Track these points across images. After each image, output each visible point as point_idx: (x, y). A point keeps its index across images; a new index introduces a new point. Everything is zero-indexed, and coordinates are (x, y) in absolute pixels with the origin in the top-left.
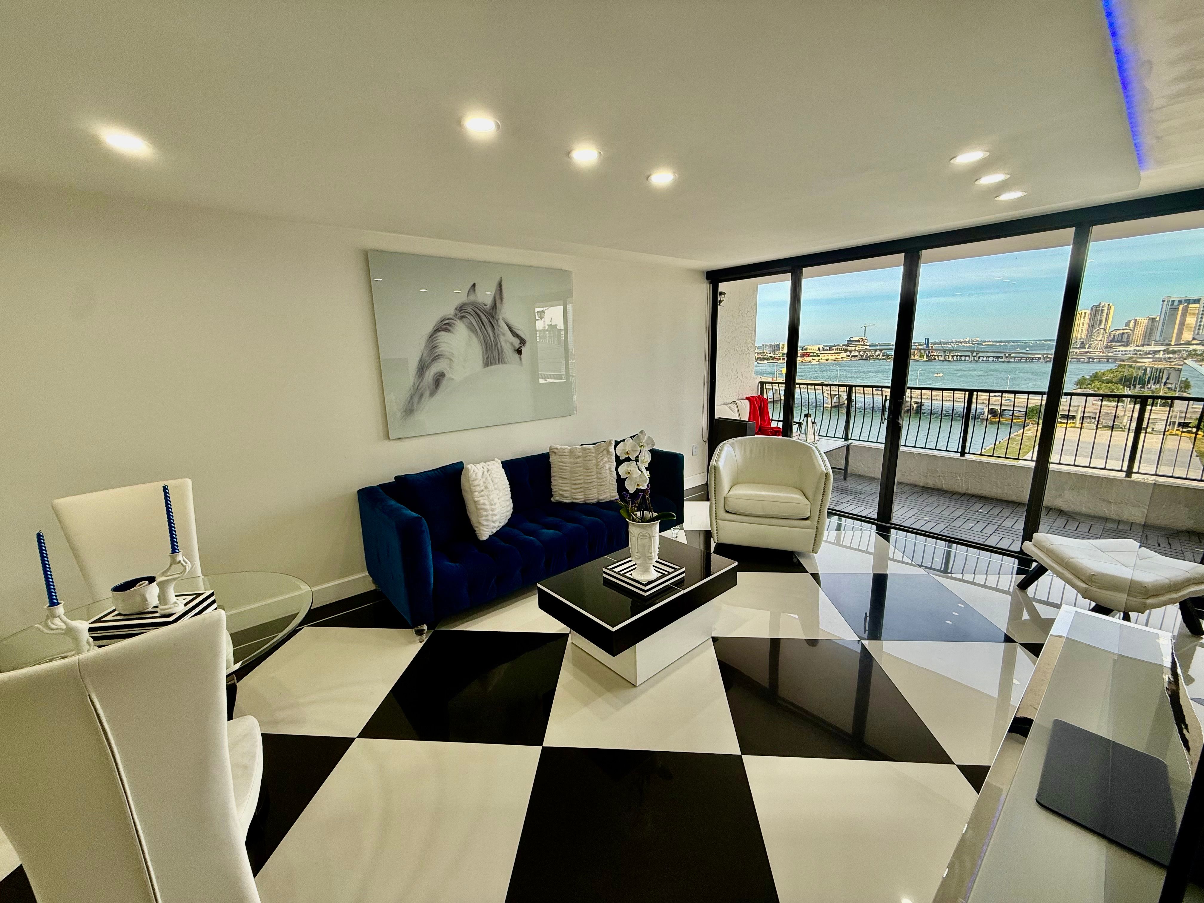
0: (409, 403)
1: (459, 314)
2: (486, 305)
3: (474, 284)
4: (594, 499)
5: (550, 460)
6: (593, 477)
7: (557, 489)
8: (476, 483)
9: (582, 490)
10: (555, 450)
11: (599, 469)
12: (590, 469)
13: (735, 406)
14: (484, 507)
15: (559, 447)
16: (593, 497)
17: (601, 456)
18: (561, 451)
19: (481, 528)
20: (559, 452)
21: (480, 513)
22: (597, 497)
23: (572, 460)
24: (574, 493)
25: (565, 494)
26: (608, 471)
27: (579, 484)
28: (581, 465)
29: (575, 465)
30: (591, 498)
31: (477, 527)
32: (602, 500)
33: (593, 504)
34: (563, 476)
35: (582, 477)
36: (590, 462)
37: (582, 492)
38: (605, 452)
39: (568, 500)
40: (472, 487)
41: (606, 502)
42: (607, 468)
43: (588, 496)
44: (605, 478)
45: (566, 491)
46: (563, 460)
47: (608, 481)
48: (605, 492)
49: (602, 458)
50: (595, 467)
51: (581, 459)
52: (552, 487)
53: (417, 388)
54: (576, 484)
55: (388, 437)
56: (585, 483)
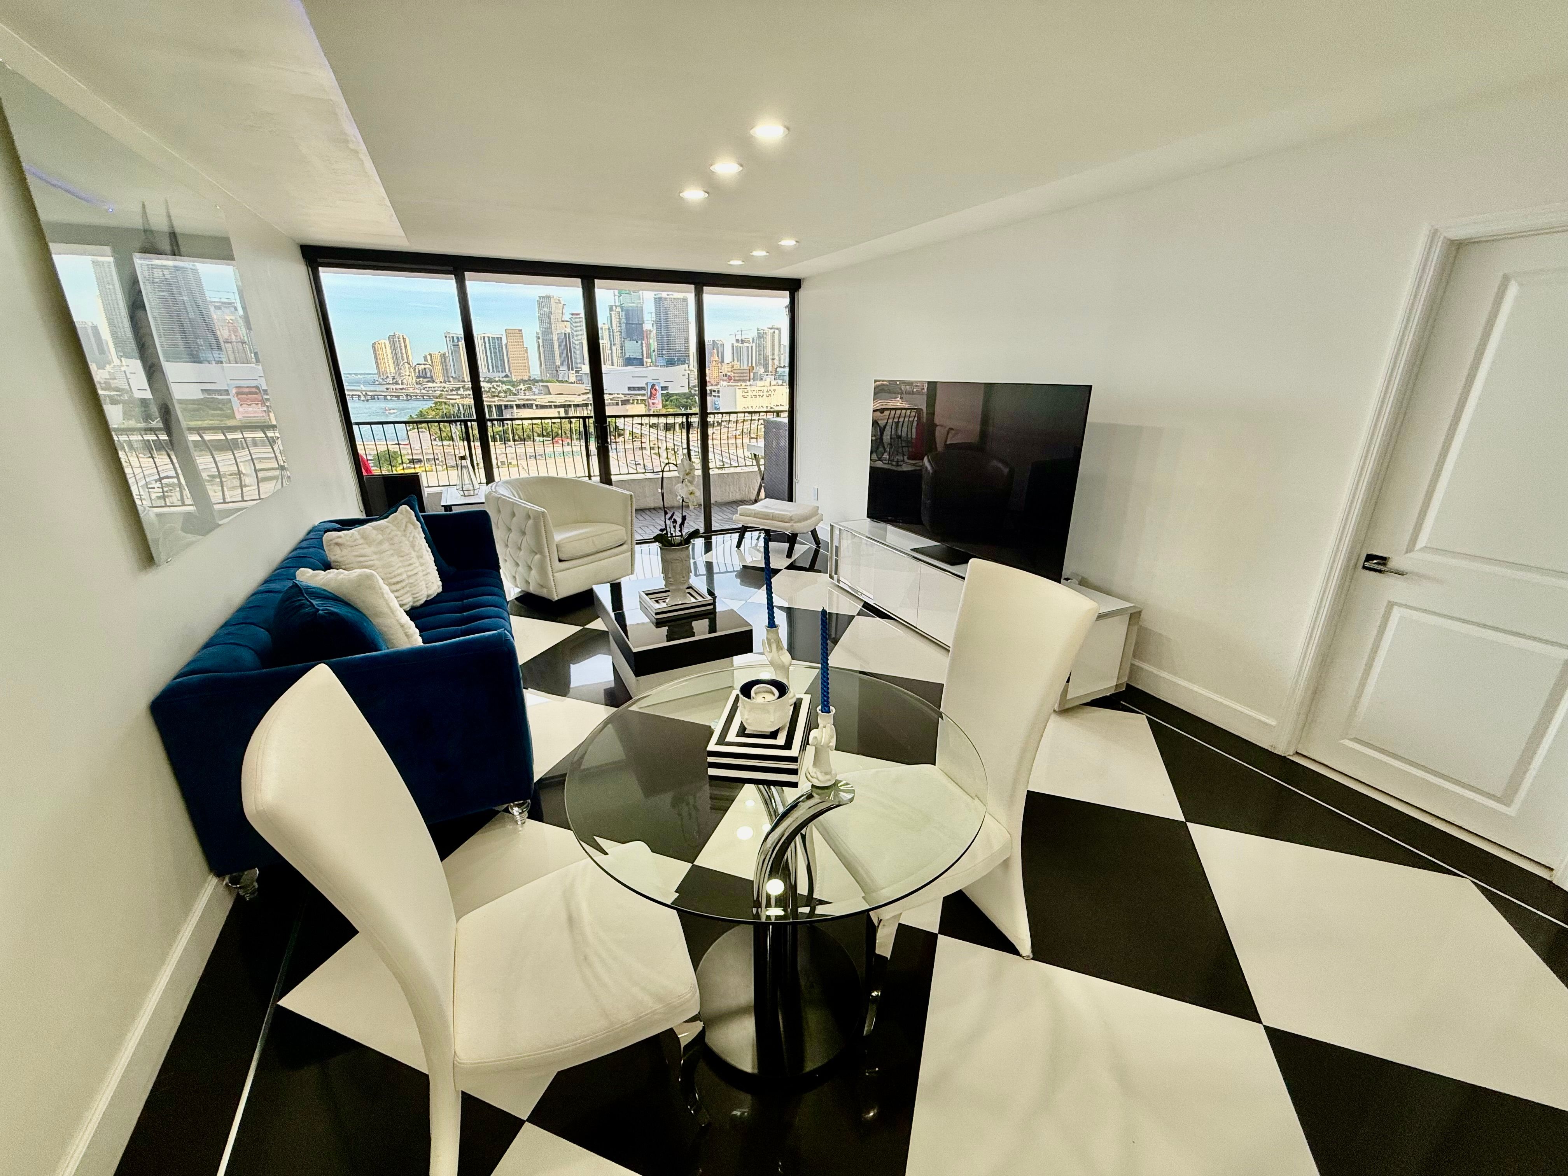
4: (424, 597)
6: (416, 565)
9: (408, 589)
10: (339, 540)
11: (417, 552)
12: (407, 555)
16: (423, 594)
23: (373, 550)
26: (425, 551)
27: (401, 581)
28: (392, 552)
29: (384, 555)
30: (417, 598)
32: (430, 595)
35: (402, 570)
36: (403, 545)
37: (407, 592)
38: (410, 526)
41: (432, 599)
42: (424, 547)
44: (426, 563)
47: (431, 565)
48: (430, 584)
49: (411, 535)
50: (411, 550)
51: (386, 544)
54: (398, 583)
56: (409, 577)
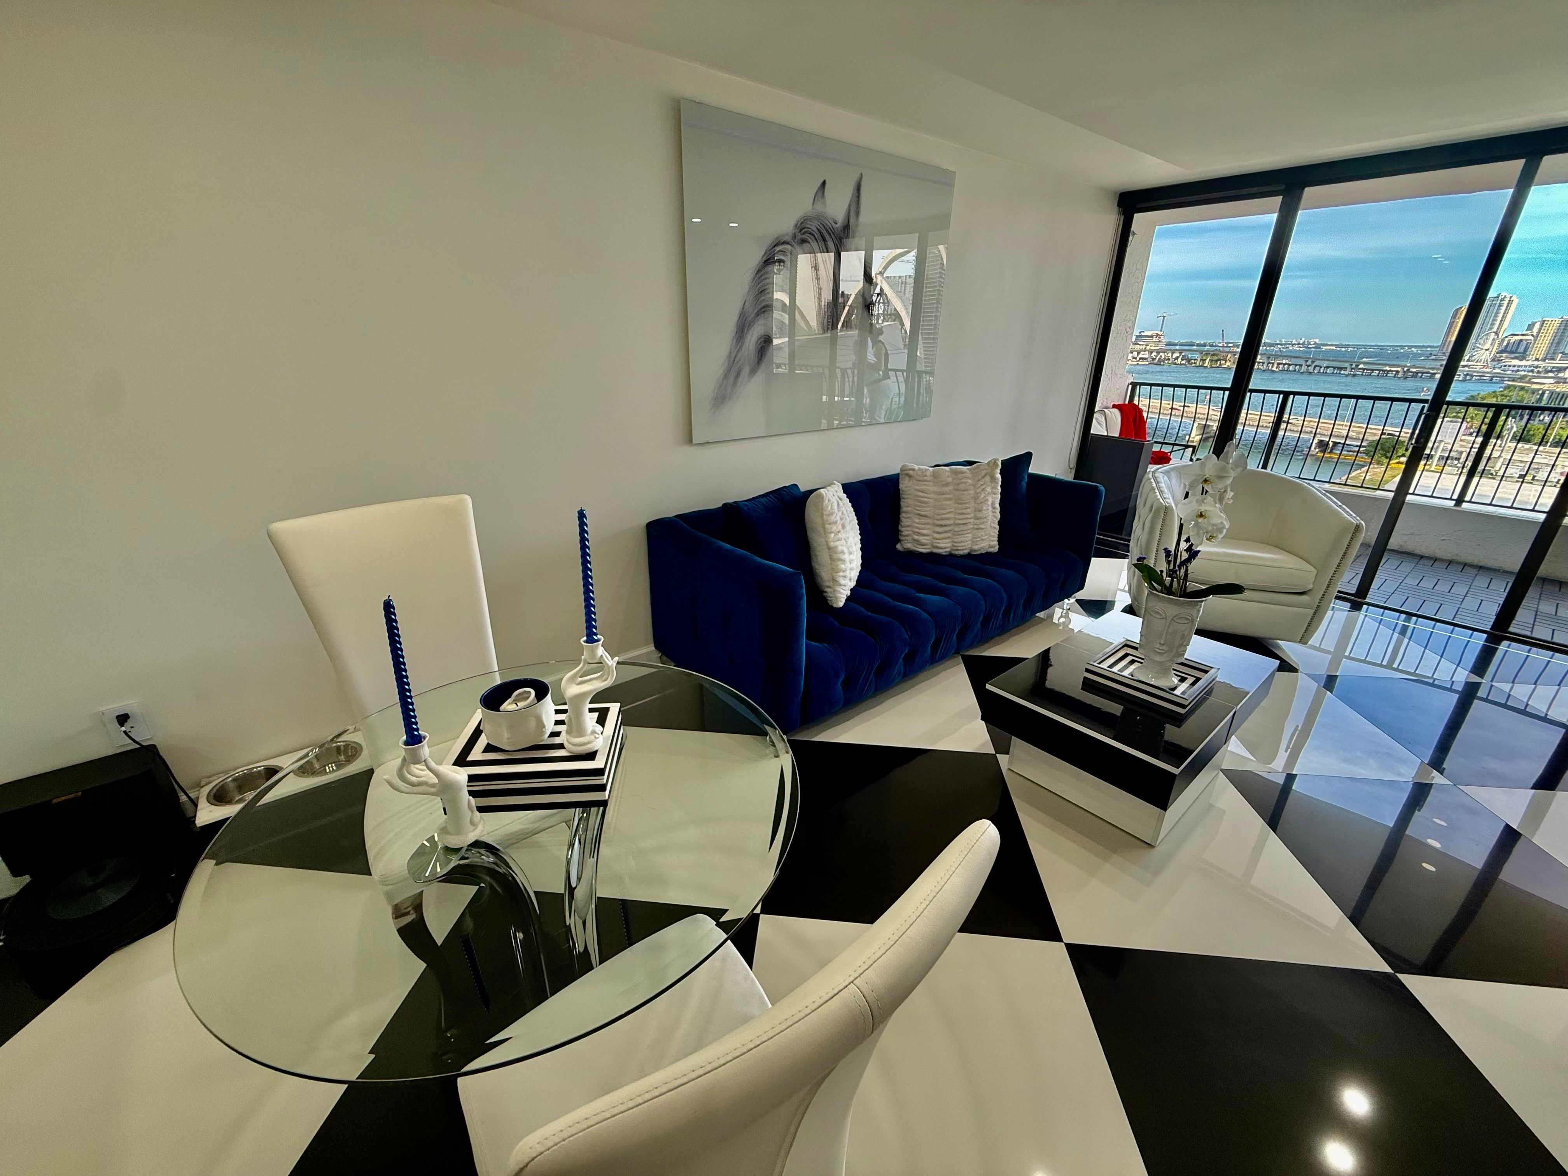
0: (721, 386)
1: (799, 236)
2: (836, 223)
3: (824, 183)
4: (966, 549)
5: (901, 486)
6: (968, 516)
7: (910, 532)
8: (833, 518)
9: (948, 535)
10: (911, 472)
11: (978, 504)
12: (965, 503)
13: (1104, 418)
14: (842, 557)
15: (916, 467)
16: (965, 546)
17: (982, 485)
18: (919, 473)
19: (838, 588)
20: (919, 475)
21: (837, 566)
22: (970, 546)
23: (936, 489)
24: (937, 539)
25: (923, 539)
26: (990, 508)
27: (945, 526)
28: (950, 496)
29: (942, 496)
30: (959, 548)
31: (829, 587)
32: (975, 551)
33: (962, 556)
34: (922, 513)
35: (952, 515)
36: (966, 492)
37: (949, 538)
38: (988, 478)
39: (926, 549)
40: (826, 526)
41: (981, 554)
42: (990, 503)
43: (958, 544)
44: (985, 518)
45: (923, 535)
46: (924, 487)
47: (989, 522)
48: (982, 540)
49: (983, 487)
50: (972, 501)
51: (951, 488)
52: (900, 528)
53: (734, 361)
54: (941, 526)
55: (690, 440)
56: (955, 524)
